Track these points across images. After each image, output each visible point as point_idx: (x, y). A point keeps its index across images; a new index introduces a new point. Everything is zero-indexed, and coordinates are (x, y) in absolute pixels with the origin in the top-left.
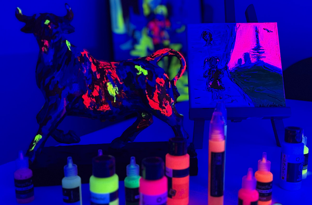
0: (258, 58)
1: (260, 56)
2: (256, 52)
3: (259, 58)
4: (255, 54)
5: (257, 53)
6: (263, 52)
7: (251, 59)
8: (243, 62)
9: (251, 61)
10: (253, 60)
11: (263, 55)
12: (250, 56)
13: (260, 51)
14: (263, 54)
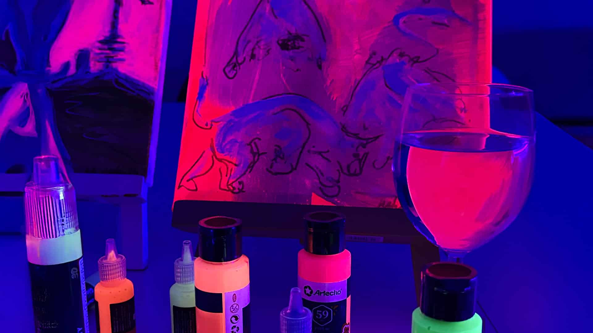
0: (108, 61)
1: (112, 57)
2: (106, 47)
3: (110, 62)
4: (102, 53)
5: (108, 52)
6: (122, 50)
7: (92, 63)
8: (72, 70)
9: (89, 68)
10: (95, 66)
11: (120, 55)
12: (92, 55)
13: (116, 46)
14: (122, 53)
